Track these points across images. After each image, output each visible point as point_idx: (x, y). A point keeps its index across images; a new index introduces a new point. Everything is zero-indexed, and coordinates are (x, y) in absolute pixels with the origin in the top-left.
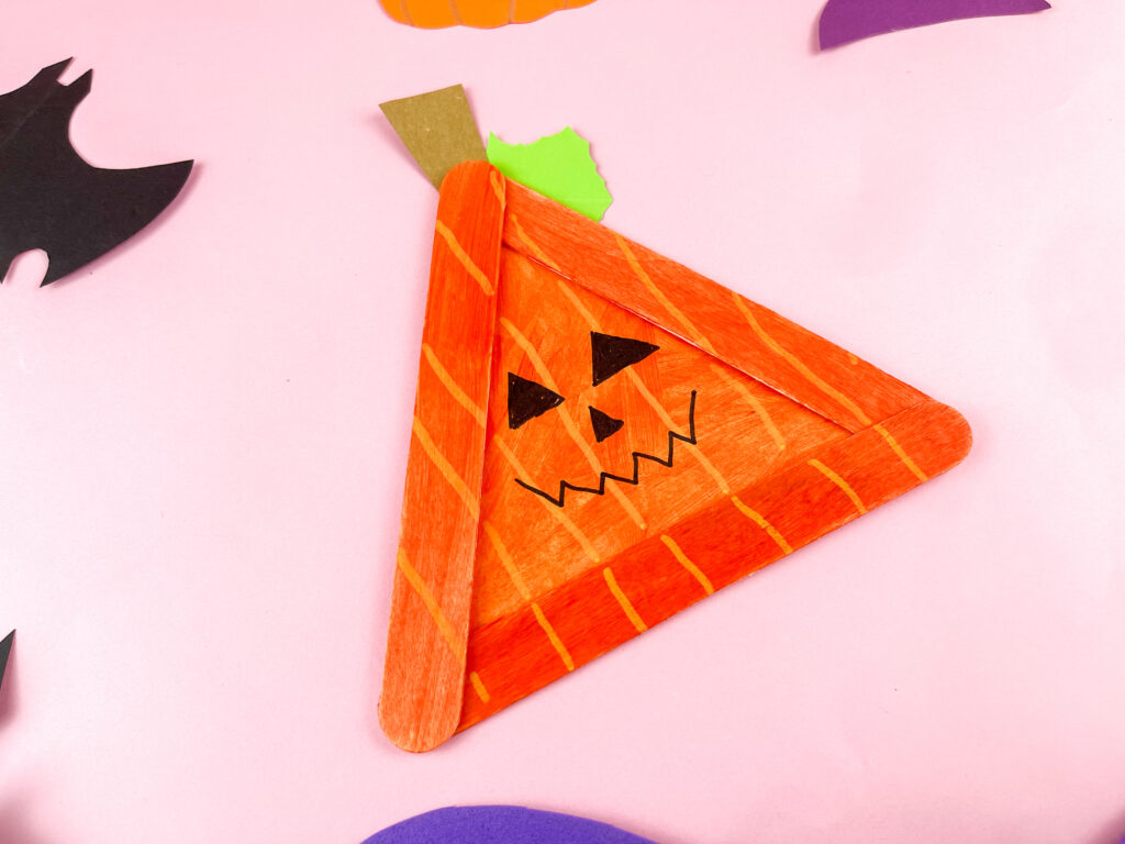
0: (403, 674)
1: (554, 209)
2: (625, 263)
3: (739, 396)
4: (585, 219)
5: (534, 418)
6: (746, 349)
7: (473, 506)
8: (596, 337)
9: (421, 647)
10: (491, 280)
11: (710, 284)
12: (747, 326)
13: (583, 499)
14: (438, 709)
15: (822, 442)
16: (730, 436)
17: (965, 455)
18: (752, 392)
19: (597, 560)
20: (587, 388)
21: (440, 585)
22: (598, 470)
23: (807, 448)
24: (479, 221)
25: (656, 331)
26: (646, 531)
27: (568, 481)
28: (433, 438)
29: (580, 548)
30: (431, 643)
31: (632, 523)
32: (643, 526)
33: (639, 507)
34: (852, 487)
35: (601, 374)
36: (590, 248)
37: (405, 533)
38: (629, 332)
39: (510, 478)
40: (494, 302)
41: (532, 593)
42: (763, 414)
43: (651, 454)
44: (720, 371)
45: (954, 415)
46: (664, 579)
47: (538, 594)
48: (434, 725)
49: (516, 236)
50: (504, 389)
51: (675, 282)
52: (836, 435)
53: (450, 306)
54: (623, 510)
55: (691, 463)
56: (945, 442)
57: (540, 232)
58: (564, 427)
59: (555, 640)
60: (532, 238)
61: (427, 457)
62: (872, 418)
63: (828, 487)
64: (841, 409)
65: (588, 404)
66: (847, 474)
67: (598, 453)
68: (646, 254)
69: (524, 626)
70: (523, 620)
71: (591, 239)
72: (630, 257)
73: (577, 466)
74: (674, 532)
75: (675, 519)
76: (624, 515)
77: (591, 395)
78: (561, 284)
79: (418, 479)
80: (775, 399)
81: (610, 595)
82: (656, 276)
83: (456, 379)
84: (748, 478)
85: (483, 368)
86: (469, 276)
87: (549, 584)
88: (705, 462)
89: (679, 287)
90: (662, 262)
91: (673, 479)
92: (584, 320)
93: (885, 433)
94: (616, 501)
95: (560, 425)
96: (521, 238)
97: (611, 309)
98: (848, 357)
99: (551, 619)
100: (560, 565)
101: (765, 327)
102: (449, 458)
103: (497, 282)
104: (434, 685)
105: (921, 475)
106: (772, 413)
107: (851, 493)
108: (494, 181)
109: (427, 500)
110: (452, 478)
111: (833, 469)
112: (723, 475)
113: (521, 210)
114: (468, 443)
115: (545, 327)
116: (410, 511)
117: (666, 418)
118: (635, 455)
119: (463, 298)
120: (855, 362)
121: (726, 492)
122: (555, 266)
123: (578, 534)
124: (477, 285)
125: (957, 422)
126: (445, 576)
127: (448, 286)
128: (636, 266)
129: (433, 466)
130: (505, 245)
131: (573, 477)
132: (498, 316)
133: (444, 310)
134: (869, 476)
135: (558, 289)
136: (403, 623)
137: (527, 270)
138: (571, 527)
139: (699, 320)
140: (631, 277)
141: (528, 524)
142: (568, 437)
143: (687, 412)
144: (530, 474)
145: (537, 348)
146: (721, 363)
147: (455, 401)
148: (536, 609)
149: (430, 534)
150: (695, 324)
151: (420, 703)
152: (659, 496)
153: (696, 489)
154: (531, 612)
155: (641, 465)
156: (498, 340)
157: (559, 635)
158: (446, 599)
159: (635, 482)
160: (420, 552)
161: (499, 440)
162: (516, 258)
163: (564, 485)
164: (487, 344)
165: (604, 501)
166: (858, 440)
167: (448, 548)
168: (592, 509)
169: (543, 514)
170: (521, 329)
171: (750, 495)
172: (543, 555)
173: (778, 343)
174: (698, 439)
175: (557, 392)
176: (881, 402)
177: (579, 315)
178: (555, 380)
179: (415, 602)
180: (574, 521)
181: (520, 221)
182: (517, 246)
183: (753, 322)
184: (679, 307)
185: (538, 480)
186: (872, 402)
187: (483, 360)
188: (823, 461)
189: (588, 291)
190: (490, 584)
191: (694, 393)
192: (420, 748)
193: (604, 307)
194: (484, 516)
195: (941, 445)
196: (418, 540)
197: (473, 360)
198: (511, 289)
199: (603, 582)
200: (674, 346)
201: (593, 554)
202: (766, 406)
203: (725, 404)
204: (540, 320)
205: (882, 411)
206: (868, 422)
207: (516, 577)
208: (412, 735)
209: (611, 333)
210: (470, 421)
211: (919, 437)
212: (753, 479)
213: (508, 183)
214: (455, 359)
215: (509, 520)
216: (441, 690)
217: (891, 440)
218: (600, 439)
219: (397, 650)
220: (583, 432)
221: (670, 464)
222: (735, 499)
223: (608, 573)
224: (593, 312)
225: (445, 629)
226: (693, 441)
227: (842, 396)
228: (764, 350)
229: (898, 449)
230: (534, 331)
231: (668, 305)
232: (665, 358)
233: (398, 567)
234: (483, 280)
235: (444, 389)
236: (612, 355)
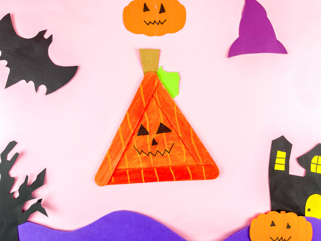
0: (101, 173)
1: (166, 92)
2: (174, 112)
3: (182, 148)
4: (170, 97)
5: (142, 136)
6: (187, 140)
7: (124, 148)
8: (161, 124)
9: (106, 169)
10: (146, 103)
11: (188, 124)
12: (190, 135)
13: (144, 155)
14: (105, 180)
15: (192, 163)
16: (176, 155)
17: (215, 178)
18: (185, 148)
19: (142, 167)
20: (154, 134)
21: (113, 160)
22: (149, 151)
23: (189, 163)
24: (149, 89)
25: (173, 128)
26: (153, 166)
27: (143, 150)
28: (122, 132)
29: (140, 163)
30: (108, 169)
31: (151, 163)
32: (152, 165)
33: (153, 161)
34: (192, 175)
35: (158, 132)
36: (168, 104)
37: (110, 148)
38: (168, 126)
39: (133, 145)
40: (144, 109)
41: (128, 167)
42: (184, 153)
43: (160, 152)
44: (181, 141)
45: (218, 171)
46: (151, 176)
47: (129, 168)
48: (103, 183)
49: (155, 95)
50: (139, 127)
51: (181, 120)
52: (195, 163)
53: (136, 106)
54: (150, 160)
55: (167, 157)
56: (213, 174)
57: (160, 96)
58: (147, 140)
59: (128, 178)
60: (158, 97)
61: (119, 136)
62: (203, 164)
63: (188, 173)
64: (198, 159)
65: (153, 137)
66: (192, 172)
67: (151, 148)
68: (179, 111)
69: (124, 173)
70: (124, 172)
71: (170, 102)
72: (176, 110)
73: (146, 148)
74: (157, 169)
75: (159, 166)
76: (150, 161)
77: (154, 136)
78: (160, 109)
79: (116, 139)
80: (188, 151)
81: (141, 174)
82: (178, 117)
83: (131, 122)
84: (175, 164)
85: (137, 121)
86: (142, 100)
87: (132, 167)
88: (169, 158)
89: (182, 121)
90: (181, 114)
91: (162, 158)
92: (160, 119)
93: (203, 168)
94: (150, 158)
95: (146, 139)
96: (156, 96)
97: (167, 119)
98: (205, 150)
99: (129, 174)
100: (135, 165)
101: (193, 137)
102: (123, 137)
103: (147, 105)
104: (105, 176)
105: (205, 178)
106: (186, 154)
107: (191, 175)
108: (156, 80)
109: (116, 144)
110: (122, 141)
111: (190, 170)
112: (171, 162)
113: (159, 89)
114: (128, 136)
115: (152, 117)
116: (112, 144)
117: (166, 146)
118: (157, 151)
119: (139, 105)
120: (206, 152)
121: (170, 165)
122: (160, 105)
123: (141, 161)
124: (142, 103)
125: (217, 172)
126: (114, 159)
127: (137, 101)
128: (176, 113)
129: (120, 138)
130: (152, 96)
131: (144, 150)
132: (144, 111)
133: (134, 106)
134: (196, 174)
135: (159, 110)
136: (104, 164)
137: (154, 103)
138: (140, 159)
139: (182, 130)
140: (174, 115)
141: (133, 155)
142: (147, 142)
143: (170, 147)
144: (137, 146)
145: (149, 121)
146: (182, 140)
147: (129, 127)
148: (127, 171)
149: (114, 150)
150: (181, 130)
151: (102, 178)
152: (158, 160)
153: (165, 162)
154: (126, 172)
155: (157, 153)
156: (142, 116)
157: (130, 177)
158: (113, 163)
159: (155, 156)
160: (112, 152)
161: (134, 137)
162: (153, 99)
163: (142, 151)
164: (139, 117)
165: (148, 157)
166: (198, 167)
167: (116, 154)
168: (145, 157)
169: (136, 154)
170: (148, 116)
171: (173, 168)
172: (133, 162)
173: (194, 141)
174: (170, 153)
175: (149, 132)
176: (207, 161)
177: (160, 118)
178: (149, 129)
179: (107, 161)
180: (141, 158)
181: (157, 92)
182: (155, 97)
183: (192, 135)
184: (179, 125)
185: (138, 148)
186: (205, 161)
187: (137, 120)
188: (189, 168)
189: (164, 113)
190: (122, 162)
191: (174, 144)
192: (100, 185)
193: (166, 118)
194: (125, 150)
195: (212, 175)
196: (112, 150)
197: (136, 119)
198: (149, 106)
199: (141, 172)
200: (175, 133)
201: (142, 165)
202: (186, 152)
203: (179, 148)
204: (152, 116)
205: (206, 163)
206: (202, 164)
207: (127, 163)
208: (99, 183)
209: (164, 124)
210: (130, 132)
211: (209, 172)
212: (176, 165)
213: (159, 81)
214: (132, 117)
215: (129, 153)
216: (106, 178)
217: (204, 170)
218: (152, 145)
219: (101, 168)
220: (150, 142)
221: (163, 155)
222: (170, 168)
223: (142, 171)
224: (163, 118)
225: (111, 168)
226: (169, 153)
227: (200, 157)
228: (191, 142)
229: (204, 172)
230: (150, 117)
231: (178, 124)
232: (172, 134)
233: (107, 154)
234: (144, 103)
235: (128, 123)
236: (163, 129)
